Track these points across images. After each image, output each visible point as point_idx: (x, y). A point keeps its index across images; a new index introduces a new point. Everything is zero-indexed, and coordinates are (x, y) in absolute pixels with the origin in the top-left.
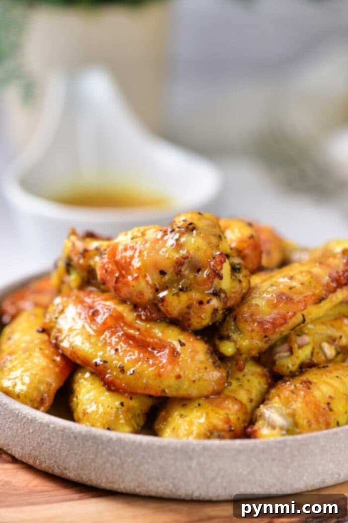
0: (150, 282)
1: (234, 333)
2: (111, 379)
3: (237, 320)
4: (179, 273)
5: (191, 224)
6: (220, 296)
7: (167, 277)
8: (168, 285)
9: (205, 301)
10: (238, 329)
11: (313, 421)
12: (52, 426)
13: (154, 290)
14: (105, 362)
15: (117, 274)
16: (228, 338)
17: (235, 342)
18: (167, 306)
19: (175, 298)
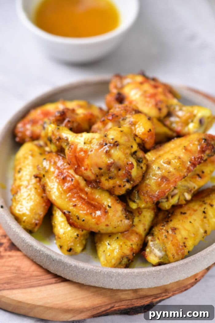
0: (93, 172)
1: (137, 200)
2: (72, 222)
3: (139, 192)
4: (109, 170)
5: (116, 142)
6: (130, 183)
7: (102, 171)
8: (103, 174)
9: (122, 186)
10: (139, 198)
11: (175, 254)
12: (41, 252)
13: (96, 176)
14: (69, 212)
15: (76, 166)
16: (134, 202)
17: (138, 204)
18: (102, 185)
19: (107, 182)
